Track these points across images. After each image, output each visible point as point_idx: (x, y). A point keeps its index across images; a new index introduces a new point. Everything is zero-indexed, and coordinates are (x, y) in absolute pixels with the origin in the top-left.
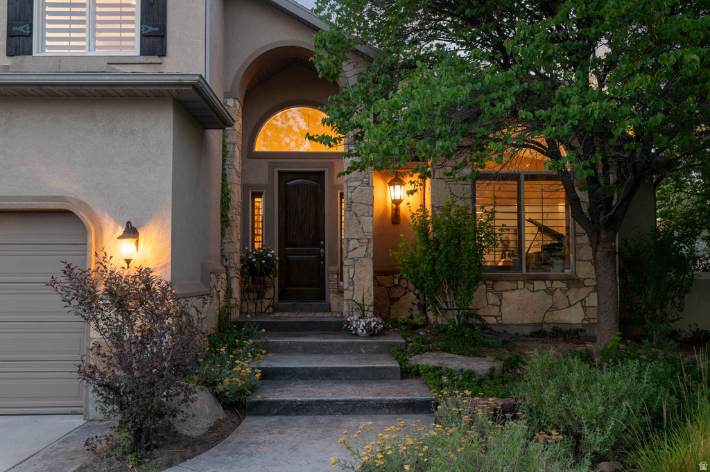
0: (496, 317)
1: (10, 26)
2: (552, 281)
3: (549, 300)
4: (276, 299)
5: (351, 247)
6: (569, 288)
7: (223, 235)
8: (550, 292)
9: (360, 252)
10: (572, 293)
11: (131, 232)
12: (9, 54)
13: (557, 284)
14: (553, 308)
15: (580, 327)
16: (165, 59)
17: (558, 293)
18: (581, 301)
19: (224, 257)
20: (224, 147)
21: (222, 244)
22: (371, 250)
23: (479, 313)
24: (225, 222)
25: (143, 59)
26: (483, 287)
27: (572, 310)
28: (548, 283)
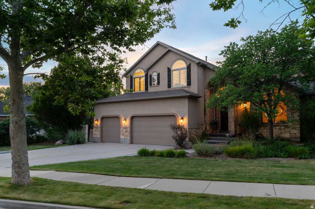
0: (266, 135)
1: (168, 83)
2: (281, 126)
3: (280, 131)
4: (220, 130)
5: (230, 119)
6: (285, 128)
7: (205, 117)
8: (280, 129)
9: (232, 120)
10: (286, 130)
11: (182, 118)
12: (168, 88)
13: (282, 127)
14: (281, 133)
15: (289, 138)
16: (191, 86)
18: (289, 132)
19: (205, 121)
20: (205, 99)
21: (205, 119)
22: (234, 120)
23: (262, 134)
24: (205, 114)
25: (187, 86)
26: (263, 128)
27: (287, 134)
28: (280, 127)
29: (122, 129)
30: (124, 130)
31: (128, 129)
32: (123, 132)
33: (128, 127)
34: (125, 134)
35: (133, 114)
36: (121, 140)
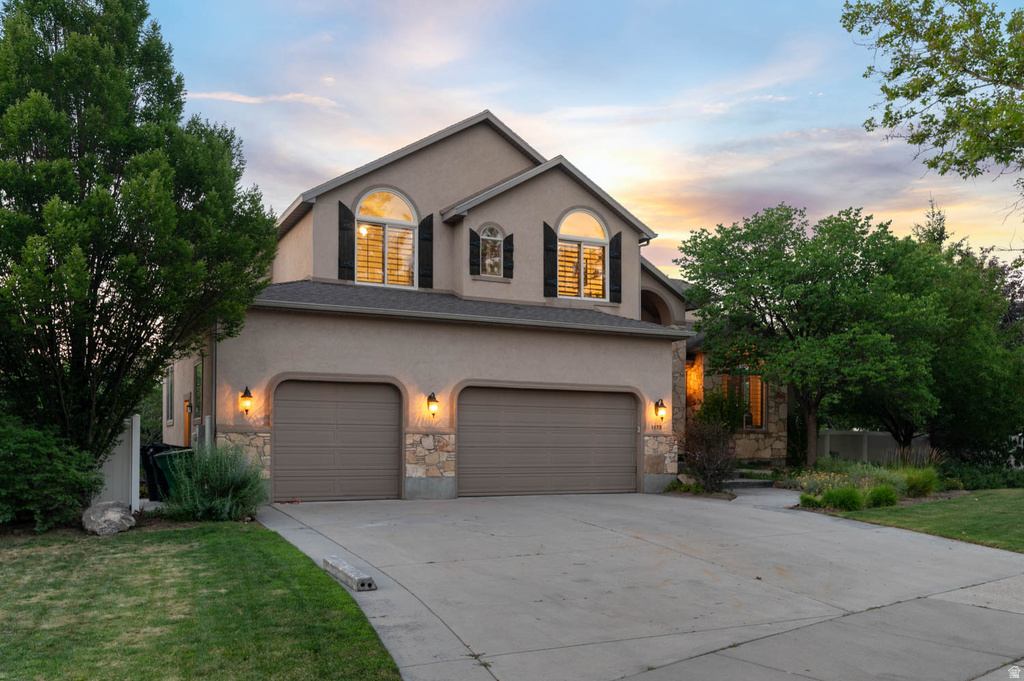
1: (546, 279)
2: (758, 434)
3: (756, 445)
6: (765, 438)
8: (757, 440)
10: (767, 441)
12: (545, 295)
14: (758, 449)
15: (769, 460)
16: (621, 303)
17: (760, 441)
18: (770, 445)
25: (611, 304)
27: (766, 450)
29: (417, 438)
30: (429, 442)
31: (446, 437)
32: (419, 449)
33: (447, 431)
34: (433, 458)
35: (463, 377)
36: (408, 486)
